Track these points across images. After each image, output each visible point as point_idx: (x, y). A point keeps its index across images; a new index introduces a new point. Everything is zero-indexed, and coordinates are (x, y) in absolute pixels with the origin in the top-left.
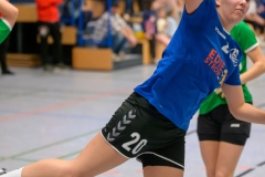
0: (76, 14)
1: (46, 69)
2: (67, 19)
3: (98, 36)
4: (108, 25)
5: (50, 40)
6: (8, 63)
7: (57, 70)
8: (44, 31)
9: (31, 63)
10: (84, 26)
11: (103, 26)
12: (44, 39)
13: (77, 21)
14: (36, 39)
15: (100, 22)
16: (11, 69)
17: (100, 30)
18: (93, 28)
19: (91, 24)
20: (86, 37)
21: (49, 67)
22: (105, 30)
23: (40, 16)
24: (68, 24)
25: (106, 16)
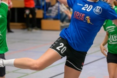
0: (43, 4)
1: (28, 30)
2: (39, 6)
3: (53, 14)
4: (58, 9)
5: (31, 16)
6: (11, 27)
7: (34, 30)
8: (27, 12)
9: (21, 27)
10: (47, 9)
11: (56, 9)
12: (28, 16)
13: (43, 7)
14: (24, 16)
15: (54, 7)
16: (12, 30)
17: (55, 11)
18: (51, 10)
19: (50, 8)
20: (47, 15)
21: (30, 29)
22: (57, 11)
23: (26, 5)
24: (39, 9)
25: (57, 4)
